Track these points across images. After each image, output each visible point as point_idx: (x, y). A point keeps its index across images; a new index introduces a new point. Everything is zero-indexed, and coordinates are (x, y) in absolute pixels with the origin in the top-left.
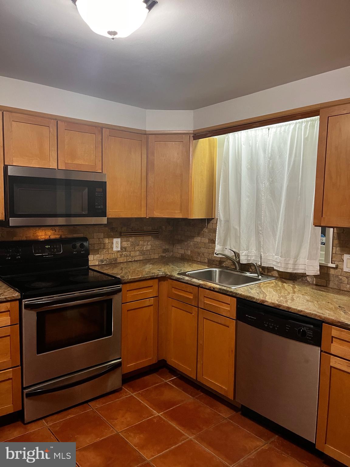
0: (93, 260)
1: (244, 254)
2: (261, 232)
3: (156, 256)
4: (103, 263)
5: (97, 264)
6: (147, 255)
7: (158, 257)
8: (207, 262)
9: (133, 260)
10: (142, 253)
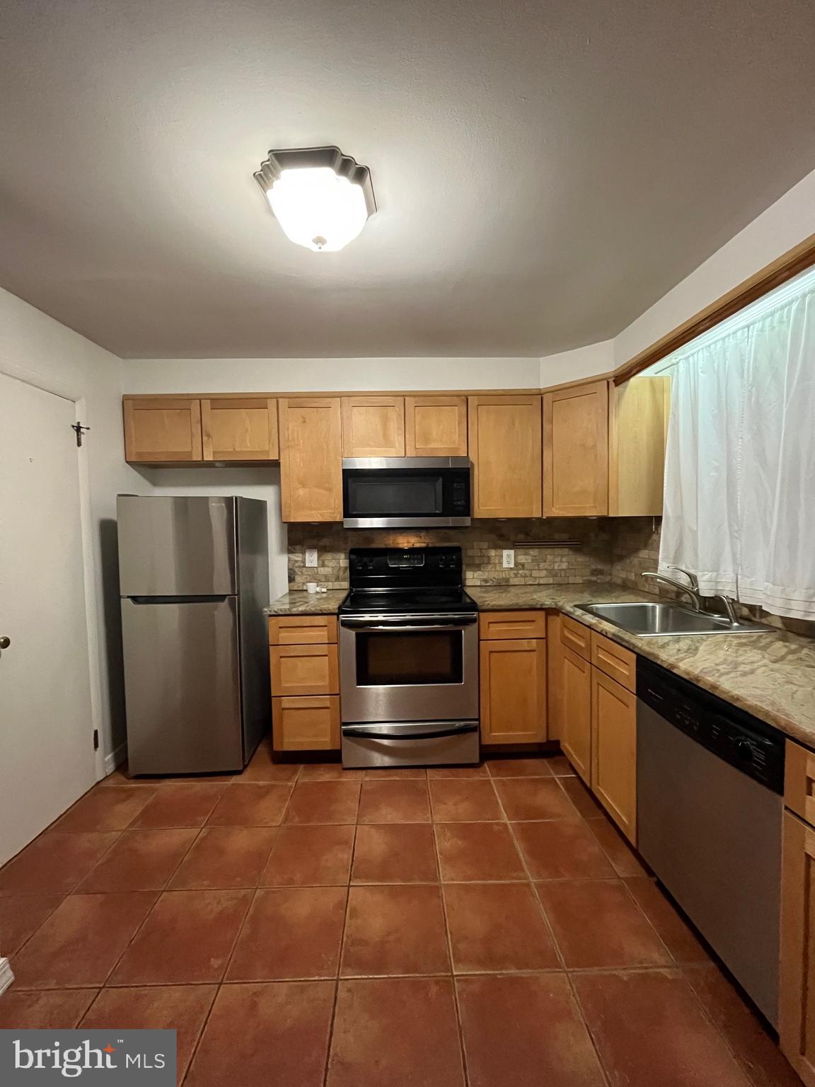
0: (472, 578)
1: (705, 578)
2: (736, 534)
3: (579, 580)
4: (488, 584)
5: (479, 584)
6: (561, 576)
7: (581, 582)
8: (658, 593)
9: (536, 583)
10: (552, 573)
